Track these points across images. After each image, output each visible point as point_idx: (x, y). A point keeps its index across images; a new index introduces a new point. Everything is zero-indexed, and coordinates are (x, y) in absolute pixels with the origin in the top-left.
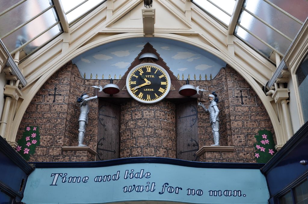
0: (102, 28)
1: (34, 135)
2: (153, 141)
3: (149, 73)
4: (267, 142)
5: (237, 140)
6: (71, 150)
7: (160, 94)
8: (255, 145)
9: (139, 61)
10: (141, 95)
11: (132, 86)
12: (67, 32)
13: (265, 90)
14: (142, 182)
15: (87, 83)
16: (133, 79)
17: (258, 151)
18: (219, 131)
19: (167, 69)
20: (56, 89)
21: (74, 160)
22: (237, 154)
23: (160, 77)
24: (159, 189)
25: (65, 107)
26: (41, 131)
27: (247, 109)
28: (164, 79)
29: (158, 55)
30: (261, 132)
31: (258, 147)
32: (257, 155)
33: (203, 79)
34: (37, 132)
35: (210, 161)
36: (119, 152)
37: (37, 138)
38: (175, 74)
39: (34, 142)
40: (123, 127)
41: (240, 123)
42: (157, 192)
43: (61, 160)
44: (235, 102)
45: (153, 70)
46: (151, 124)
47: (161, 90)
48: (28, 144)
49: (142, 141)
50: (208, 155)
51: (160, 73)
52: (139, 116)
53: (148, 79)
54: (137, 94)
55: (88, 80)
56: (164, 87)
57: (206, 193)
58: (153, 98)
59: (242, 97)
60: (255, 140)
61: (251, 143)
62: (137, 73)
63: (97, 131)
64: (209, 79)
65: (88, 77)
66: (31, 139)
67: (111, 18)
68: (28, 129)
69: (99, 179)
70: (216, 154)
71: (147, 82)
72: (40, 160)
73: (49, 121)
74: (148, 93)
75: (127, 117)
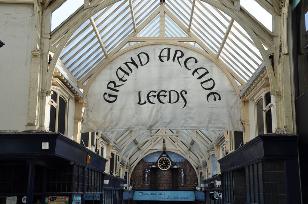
0: (150, 148)
1: (134, 182)
2: (166, 182)
3: (164, 160)
4: (196, 183)
5: (188, 183)
6: (144, 186)
7: (168, 167)
8: (193, 184)
9: (161, 156)
10: (162, 167)
11: (160, 165)
12: (140, 150)
13: (197, 169)
14: (163, 196)
15: (146, 163)
16: (160, 162)
17: (194, 186)
18: (184, 181)
19: (170, 159)
20: (138, 167)
21: (145, 189)
22: (188, 187)
23: (168, 161)
24: (167, 198)
25: (141, 173)
26: (135, 180)
27: (192, 174)
28: (169, 162)
29: (167, 155)
30: (195, 181)
31: (194, 185)
32: (193, 187)
33: (181, 162)
34: (134, 181)
35: (181, 189)
36: (156, 184)
37: (135, 182)
38: (172, 160)
39: (134, 183)
40: (157, 176)
41: (190, 178)
42: (166, 198)
43: (141, 188)
44: (189, 171)
45: (166, 159)
46: (165, 177)
47: (168, 166)
48: (133, 184)
49: (163, 182)
50: (180, 187)
51: (168, 160)
52: (161, 174)
53: (164, 162)
54: (161, 167)
55: (147, 163)
56: (169, 165)
57: (179, 198)
58: (166, 168)
59: (191, 170)
60: (193, 183)
61: (192, 184)
62: (161, 160)
63: (150, 179)
64: (182, 162)
65: (146, 162)
66: (133, 183)
67: (153, 144)
68: (132, 180)
69: (152, 194)
70: (183, 187)
71: (164, 163)
72: (136, 189)
73: (137, 177)
74: (164, 167)
75: (158, 173)
